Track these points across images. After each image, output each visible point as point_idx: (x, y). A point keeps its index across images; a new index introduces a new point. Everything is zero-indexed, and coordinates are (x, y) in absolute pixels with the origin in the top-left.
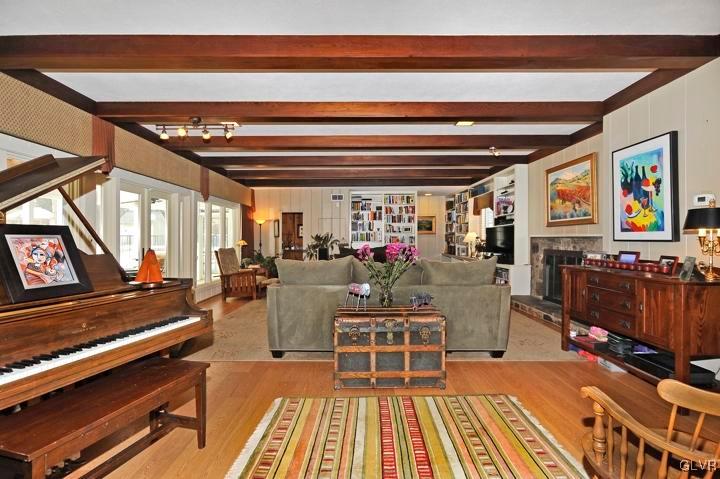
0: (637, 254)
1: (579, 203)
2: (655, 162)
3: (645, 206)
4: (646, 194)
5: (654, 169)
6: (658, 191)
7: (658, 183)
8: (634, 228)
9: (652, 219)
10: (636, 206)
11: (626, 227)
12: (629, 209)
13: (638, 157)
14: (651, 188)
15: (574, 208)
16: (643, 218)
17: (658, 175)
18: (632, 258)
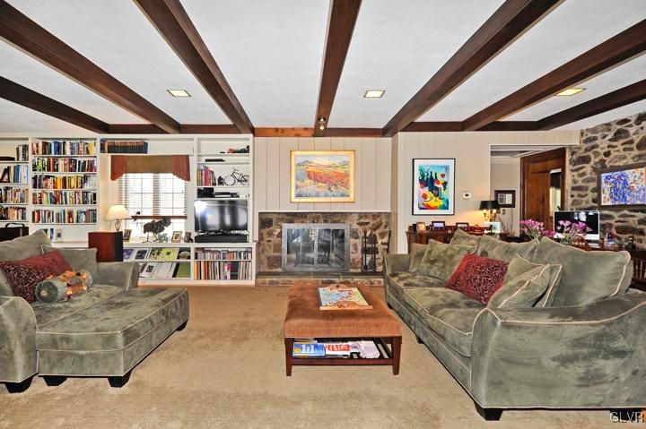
0: (444, 222)
1: (336, 185)
2: (443, 172)
3: (437, 195)
4: (437, 189)
5: (443, 176)
6: (445, 188)
7: (445, 184)
8: (428, 207)
9: (441, 203)
10: (430, 195)
11: (422, 206)
12: (425, 196)
13: (433, 166)
14: (440, 186)
15: (329, 189)
16: (434, 202)
17: (445, 179)
18: (441, 225)
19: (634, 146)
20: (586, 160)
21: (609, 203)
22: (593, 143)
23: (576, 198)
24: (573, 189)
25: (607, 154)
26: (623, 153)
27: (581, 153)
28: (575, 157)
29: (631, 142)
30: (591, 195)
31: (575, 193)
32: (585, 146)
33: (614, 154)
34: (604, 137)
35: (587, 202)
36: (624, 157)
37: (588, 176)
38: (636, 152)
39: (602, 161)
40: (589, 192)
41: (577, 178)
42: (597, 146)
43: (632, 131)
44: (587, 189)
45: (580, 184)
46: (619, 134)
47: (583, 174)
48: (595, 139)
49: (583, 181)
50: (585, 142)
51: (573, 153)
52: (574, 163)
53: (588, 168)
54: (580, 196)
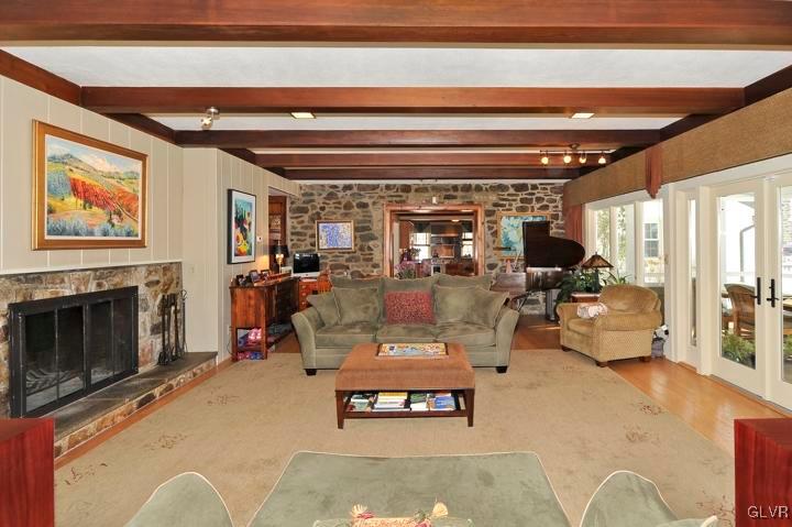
1: (119, 214)
3: (245, 238)
4: (245, 230)
5: (249, 214)
6: (250, 230)
7: (250, 224)
8: (240, 254)
9: (248, 247)
10: (241, 237)
11: (237, 252)
12: (238, 239)
14: (247, 227)
15: (110, 221)
16: (244, 246)
17: (250, 219)
19: (342, 206)
20: (305, 210)
21: (325, 247)
22: (312, 198)
23: (295, 242)
24: (293, 234)
25: (323, 209)
26: (333, 210)
27: (299, 204)
28: (294, 206)
29: (340, 203)
30: (309, 240)
31: (294, 237)
32: (303, 199)
33: (327, 210)
34: (320, 195)
35: (306, 246)
36: (334, 213)
37: (306, 224)
38: (343, 211)
39: (318, 214)
40: (307, 237)
41: (297, 225)
42: (313, 201)
43: (340, 195)
44: (305, 235)
45: (299, 230)
46: (331, 196)
47: (303, 222)
48: (312, 194)
49: (302, 228)
50: (303, 195)
51: (292, 203)
52: (292, 211)
53: (306, 218)
54: (299, 240)
